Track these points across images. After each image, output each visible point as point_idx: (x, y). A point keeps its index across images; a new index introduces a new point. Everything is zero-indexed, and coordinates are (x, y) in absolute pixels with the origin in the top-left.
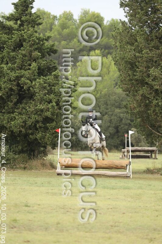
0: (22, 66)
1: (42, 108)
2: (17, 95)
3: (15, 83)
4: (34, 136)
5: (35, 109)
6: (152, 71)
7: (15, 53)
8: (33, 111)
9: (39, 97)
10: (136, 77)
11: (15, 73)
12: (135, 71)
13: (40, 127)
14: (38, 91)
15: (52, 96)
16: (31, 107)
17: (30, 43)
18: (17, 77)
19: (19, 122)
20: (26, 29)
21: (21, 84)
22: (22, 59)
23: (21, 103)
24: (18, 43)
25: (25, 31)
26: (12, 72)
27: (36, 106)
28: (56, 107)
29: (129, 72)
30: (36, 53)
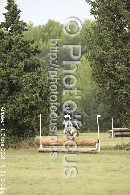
0: (11, 64)
1: (28, 98)
2: (8, 88)
3: (6, 78)
4: (23, 121)
5: (23, 100)
6: (117, 66)
7: (6, 54)
8: (21, 101)
9: (25, 89)
10: (105, 71)
11: (5, 71)
12: (104, 66)
13: (27, 114)
14: (24, 84)
15: (36, 88)
16: (19, 98)
17: (18, 45)
18: (7, 73)
19: (9, 110)
20: (15, 34)
21: (11, 79)
22: (12, 58)
23: (11, 95)
24: (8, 45)
25: (14, 36)
26: (3, 69)
27: (23, 97)
28: (39, 97)
29: (99, 67)
30: (22, 53)
